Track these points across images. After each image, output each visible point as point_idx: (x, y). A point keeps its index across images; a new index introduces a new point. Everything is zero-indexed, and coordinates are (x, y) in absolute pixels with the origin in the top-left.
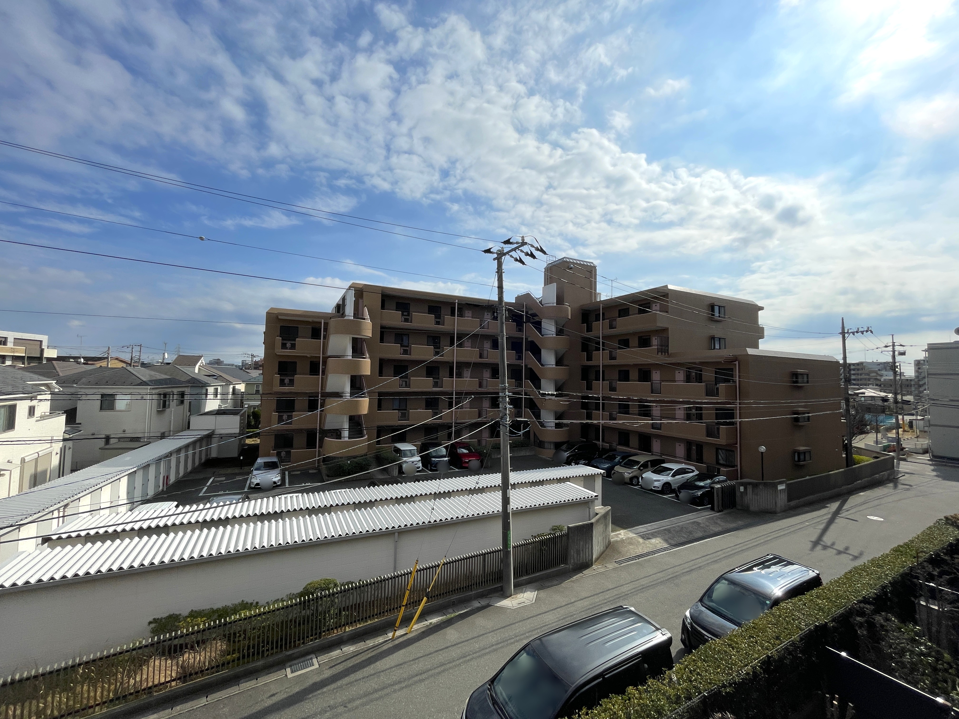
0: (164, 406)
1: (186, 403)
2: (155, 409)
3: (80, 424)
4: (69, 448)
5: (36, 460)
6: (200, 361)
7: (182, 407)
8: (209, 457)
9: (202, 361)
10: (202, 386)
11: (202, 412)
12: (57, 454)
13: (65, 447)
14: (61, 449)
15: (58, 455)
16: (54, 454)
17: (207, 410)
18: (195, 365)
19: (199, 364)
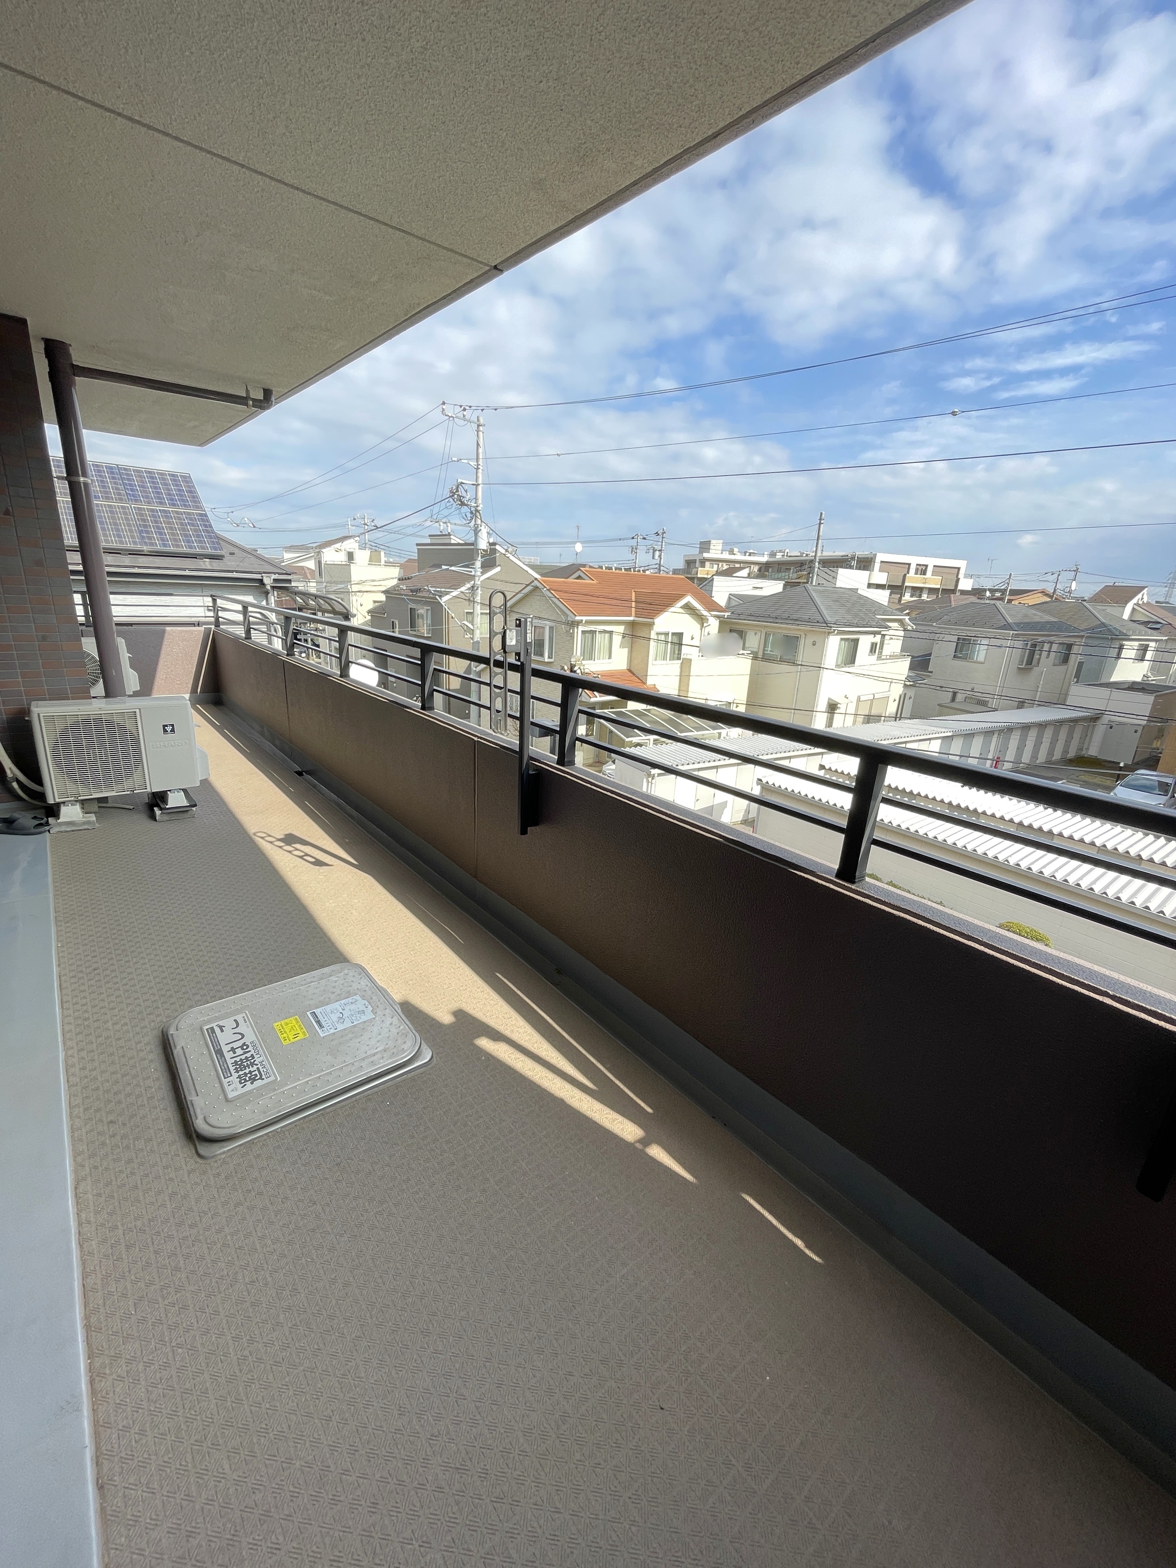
0: (1030, 662)
1: (1074, 660)
2: (1015, 665)
3: (932, 672)
4: (910, 698)
5: (872, 701)
6: (1140, 596)
7: (1063, 668)
8: (1083, 752)
9: (1143, 597)
10: (1112, 639)
11: (1103, 680)
12: (895, 700)
13: (905, 695)
14: (900, 697)
15: (897, 703)
16: (891, 700)
17: (1115, 678)
18: (1126, 602)
19: (1135, 601)
